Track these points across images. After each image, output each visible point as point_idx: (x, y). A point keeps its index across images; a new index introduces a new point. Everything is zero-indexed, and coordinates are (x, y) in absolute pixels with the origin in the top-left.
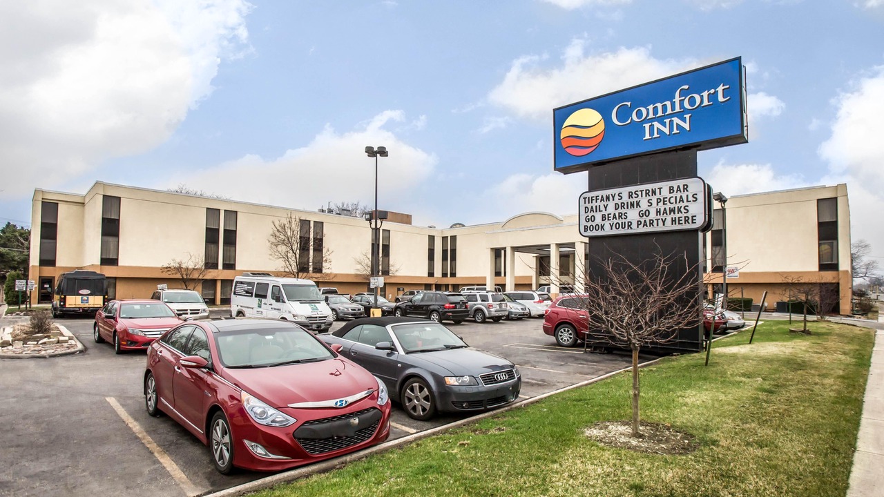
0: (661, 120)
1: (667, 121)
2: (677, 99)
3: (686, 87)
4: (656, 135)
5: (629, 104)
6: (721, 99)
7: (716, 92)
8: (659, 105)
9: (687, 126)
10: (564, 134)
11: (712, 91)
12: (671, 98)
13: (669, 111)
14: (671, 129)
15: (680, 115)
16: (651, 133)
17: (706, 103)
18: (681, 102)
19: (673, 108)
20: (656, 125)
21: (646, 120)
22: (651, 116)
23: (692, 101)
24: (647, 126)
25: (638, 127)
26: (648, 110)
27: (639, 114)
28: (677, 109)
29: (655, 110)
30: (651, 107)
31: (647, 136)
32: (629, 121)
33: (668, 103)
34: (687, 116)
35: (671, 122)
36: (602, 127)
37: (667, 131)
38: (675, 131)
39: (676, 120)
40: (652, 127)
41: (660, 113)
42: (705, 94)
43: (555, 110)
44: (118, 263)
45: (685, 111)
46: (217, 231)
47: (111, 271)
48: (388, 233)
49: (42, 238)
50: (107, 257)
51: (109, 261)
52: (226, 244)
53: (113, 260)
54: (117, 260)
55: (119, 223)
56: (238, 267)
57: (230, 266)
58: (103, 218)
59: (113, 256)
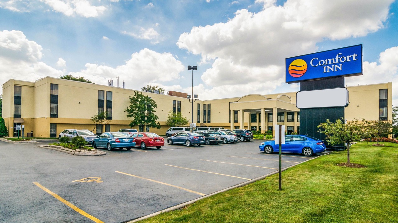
0: (330, 66)
1: (333, 66)
2: (337, 58)
3: (341, 54)
4: (328, 71)
5: (317, 58)
6: (354, 59)
7: (352, 57)
8: (330, 60)
9: (340, 68)
10: (290, 68)
11: (351, 56)
12: (335, 57)
13: (334, 62)
14: (334, 69)
15: (338, 64)
16: (326, 70)
17: (348, 60)
18: (339, 59)
19: (335, 61)
20: (328, 67)
21: (324, 65)
22: (326, 64)
23: (343, 59)
24: (325, 67)
25: (321, 68)
26: (325, 61)
27: (322, 63)
28: (337, 62)
29: (328, 62)
30: (326, 60)
31: (325, 71)
32: (317, 65)
33: (333, 59)
34: (341, 65)
35: (334, 67)
36: (306, 66)
37: (332, 70)
38: (336, 70)
39: (336, 66)
40: (327, 68)
41: (330, 63)
42: (348, 57)
43: (286, 59)
44: (58, 116)
45: (340, 63)
46: (103, 101)
47: (55, 121)
48: (180, 102)
49: (14, 104)
50: (53, 113)
51: (54, 115)
52: (108, 107)
53: (55, 115)
54: (57, 115)
55: (58, 97)
56: (113, 118)
57: (110, 118)
58: (51, 95)
59: (55, 113)
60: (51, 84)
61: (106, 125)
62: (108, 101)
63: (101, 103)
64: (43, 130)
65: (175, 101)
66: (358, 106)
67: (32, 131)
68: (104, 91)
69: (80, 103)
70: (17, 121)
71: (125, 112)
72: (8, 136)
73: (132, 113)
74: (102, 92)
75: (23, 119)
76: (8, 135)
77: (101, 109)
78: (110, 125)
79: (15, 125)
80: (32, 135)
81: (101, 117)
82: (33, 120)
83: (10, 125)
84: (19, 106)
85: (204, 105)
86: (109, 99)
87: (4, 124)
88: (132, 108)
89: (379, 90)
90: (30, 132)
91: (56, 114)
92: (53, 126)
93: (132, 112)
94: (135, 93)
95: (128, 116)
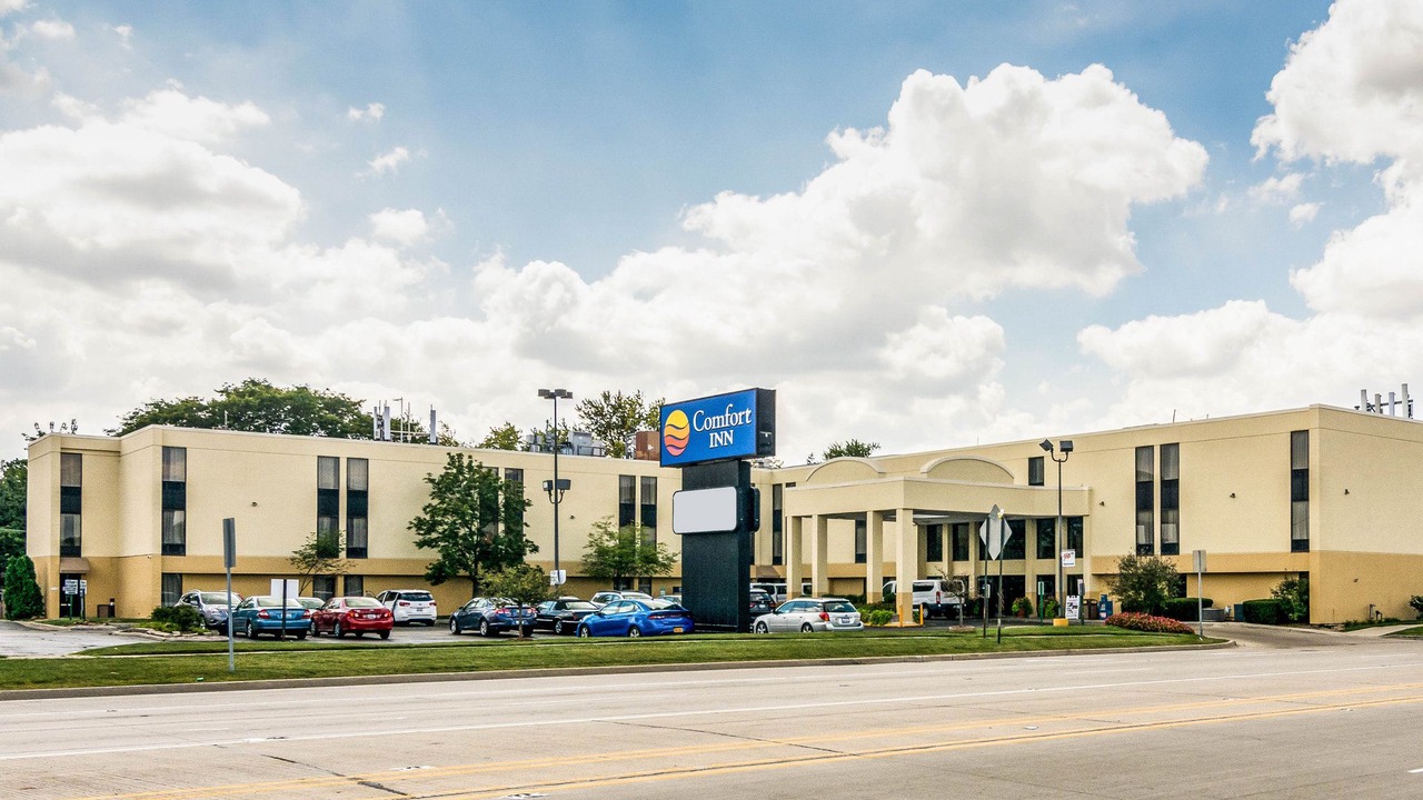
0: (719, 432)
1: (722, 433)
2: (727, 415)
3: (731, 406)
4: (716, 444)
5: (703, 412)
6: (748, 422)
8: (718, 418)
9: (731, 440)
10: (667, 432)
12: (724, 414)
13: (723, 425)
14: (723, 440)
15: (728, 430)
16: (714, 442)
17: (741, 423)
18: (729, 419)
19: (725, 422)
20: (716, 435)
21: (711, 430)
22: (714, 426)
23: (734, 419)
24: (712, 435)
25: (706, 434)
26: (712, 421)
27: (708, 423)
28: (727, 424)
29: (716, 422)
30: (714, 419)
31: (711, 444)
32: (702, 428)
33: (723, 418)
34: (731, 432)
36: (687, 430)
38: (725, 442)
39: (726, 434)
40: (714, 437)
41: (718, 425)
44: (184, 551)
45: (731, 427)
46: (335, 493)
47: (176, 564)
48: (653, 482)
49: (62, 512)
50: (171, 542)
51: (173, 548)
52: (351, 515)
53: (178, 546)
54: (184, 546)
55: (184, 488)
56: (371, 553)
57: (358, 552)
58: (164, 482)
59: (177, 541)
60: (164, 447)
61: (347, 577)
62: (351, 494)
63: (327, 501)
64: (143, 595)
65: (633, 478)
66: (1233, 495)
67: (112, 600)
68: (337, 459)
69: (254, 504)
70: (72, 565)
71: (409, 528)
72: (45, 616)
73: (434, 535)
74: (331, 464)
75: (86, 559)
76: (45, 611)
77: (326, 521)
78: (361, 577)
79: (63, 577)
80: (111, 611)
81: (326, 550)
82: (117, 563)
83: (49, 579)
84: (76, 517)
85: (774, 486)
86: (358, 487)
87: (33, 576)
88: (432, 517)
89: (1292, 432)
90: (106, 602)
91: (179, 542)
92: (171, 581)
93: (434, 531)
94: (452, 458)
95: (420, 545)
